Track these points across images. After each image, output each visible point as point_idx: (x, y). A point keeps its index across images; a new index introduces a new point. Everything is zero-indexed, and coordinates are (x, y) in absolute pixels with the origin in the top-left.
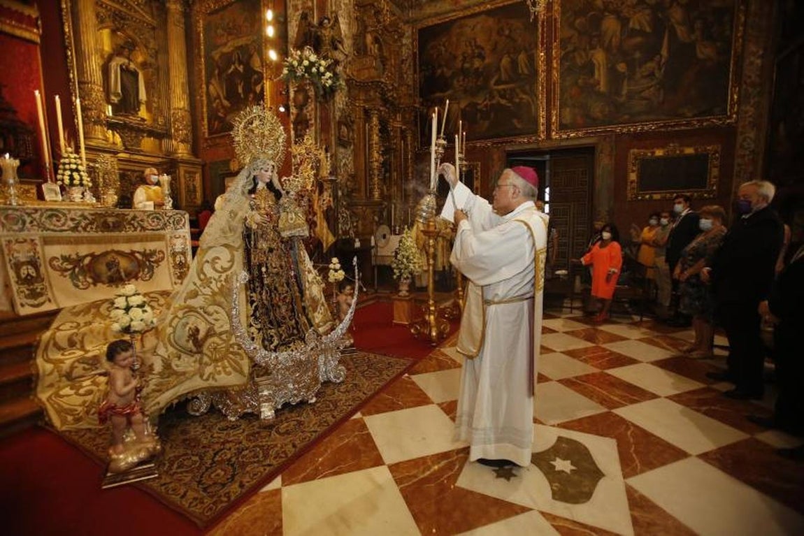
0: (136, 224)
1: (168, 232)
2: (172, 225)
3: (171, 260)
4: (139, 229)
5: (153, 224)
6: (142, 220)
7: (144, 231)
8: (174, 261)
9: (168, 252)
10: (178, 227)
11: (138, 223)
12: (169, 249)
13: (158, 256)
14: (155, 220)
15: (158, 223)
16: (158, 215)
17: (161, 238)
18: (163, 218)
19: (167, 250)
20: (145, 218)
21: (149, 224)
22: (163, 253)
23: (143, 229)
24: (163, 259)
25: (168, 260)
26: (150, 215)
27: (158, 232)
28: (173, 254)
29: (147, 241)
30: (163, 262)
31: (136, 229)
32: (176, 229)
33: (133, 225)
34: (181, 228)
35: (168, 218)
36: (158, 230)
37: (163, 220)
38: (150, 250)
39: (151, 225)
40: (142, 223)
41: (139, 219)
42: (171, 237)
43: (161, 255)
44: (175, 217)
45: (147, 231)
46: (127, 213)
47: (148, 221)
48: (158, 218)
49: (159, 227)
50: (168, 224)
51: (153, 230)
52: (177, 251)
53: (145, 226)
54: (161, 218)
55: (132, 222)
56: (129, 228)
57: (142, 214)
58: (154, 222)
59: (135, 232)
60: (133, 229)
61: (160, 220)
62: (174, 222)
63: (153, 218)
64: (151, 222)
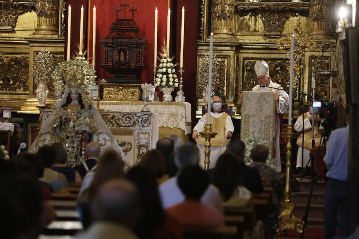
0: (114, 122)
1: (136, 129)
2: (140, 123)
3: (137, 151)
4: (116, 125)
5: (126, 122)
6: (119, 119)
7: (119, 127)
8: (139, 151)
9: (135, 145)
10: (146, 125)
11: (116, 121)
12: (137, 142)
13: (127, 146)
14: (128, 119)
15: (130, 121)
16: (130, 116)
17: (130, 133)
18: (133, 117)
19: (135, 142)
20: (121, 117)
21: (123, 121)
22: (131, 145)
23: (119, 125)
24: (130, 149)
25: (134, 151)
26: (125, 115)
27: (129, 128)
28: (139, 146)
29: (120, 134)
30: (131, 151)
31: (113, 126)
32: (143, 126)
33: (112, 123)
34: (148, 126)
35: (137, 118)
36: (129, 126)
37: (133, 120)
38: (122, 142)
39: (124, 123)
40: (117, 121)
41: (116, 118)
42: (139, 133)
43: (130, 146)
44: (144, 117)
45: (121, 127)
46: (108, 114)
47: (122, 120)
48: (129, 118)
49: (130, 124)
50: (137, 122)
51: (125, 126)
52: (142, 144)
53: (120, 123)
54: (132, 117)
55: (111, 120)
56: (109, 124)
57: (119, 114)
58: (126, 120)
59: (113, 128)
60: (111, 125)
61: (131, 119)
62: (141, 121)
63: (126, 118)
64: (124, 120)
